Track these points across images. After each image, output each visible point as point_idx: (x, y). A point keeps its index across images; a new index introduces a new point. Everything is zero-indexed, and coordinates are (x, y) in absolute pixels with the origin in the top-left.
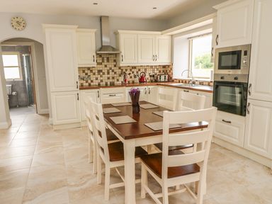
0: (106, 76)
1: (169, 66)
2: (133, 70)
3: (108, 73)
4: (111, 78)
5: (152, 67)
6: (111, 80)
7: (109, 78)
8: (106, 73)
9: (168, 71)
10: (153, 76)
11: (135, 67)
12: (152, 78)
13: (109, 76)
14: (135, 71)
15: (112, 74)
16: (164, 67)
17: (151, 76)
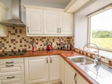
0: (19, 44)
1: (71, 37)
2: (43, 40)
3: (21, 42)
4: (23, 46)
5: (58, 38)
6: (23, 48)
7: (21, 46)
8: (19, 42)
9: (71, 41)
10: (60, 45)
11: (44, 38)
12: (59, 46)
13: (21, 44)
14: (45, 40)
15: (24, 43)
16: (68, 38)
17: (58, 45)
